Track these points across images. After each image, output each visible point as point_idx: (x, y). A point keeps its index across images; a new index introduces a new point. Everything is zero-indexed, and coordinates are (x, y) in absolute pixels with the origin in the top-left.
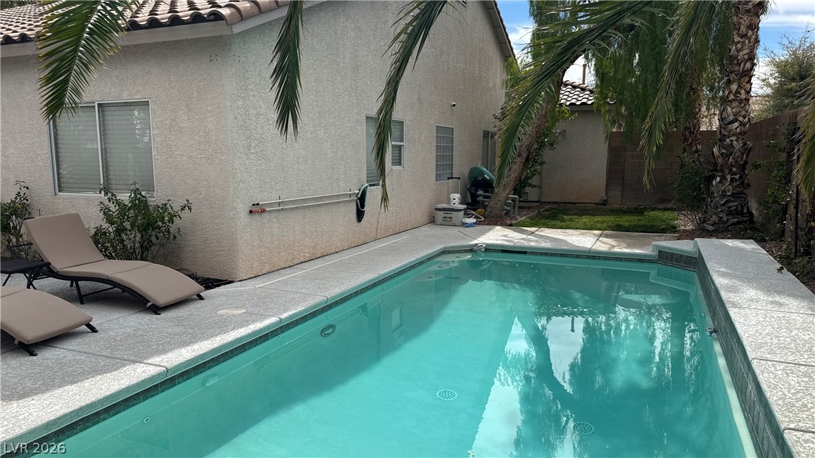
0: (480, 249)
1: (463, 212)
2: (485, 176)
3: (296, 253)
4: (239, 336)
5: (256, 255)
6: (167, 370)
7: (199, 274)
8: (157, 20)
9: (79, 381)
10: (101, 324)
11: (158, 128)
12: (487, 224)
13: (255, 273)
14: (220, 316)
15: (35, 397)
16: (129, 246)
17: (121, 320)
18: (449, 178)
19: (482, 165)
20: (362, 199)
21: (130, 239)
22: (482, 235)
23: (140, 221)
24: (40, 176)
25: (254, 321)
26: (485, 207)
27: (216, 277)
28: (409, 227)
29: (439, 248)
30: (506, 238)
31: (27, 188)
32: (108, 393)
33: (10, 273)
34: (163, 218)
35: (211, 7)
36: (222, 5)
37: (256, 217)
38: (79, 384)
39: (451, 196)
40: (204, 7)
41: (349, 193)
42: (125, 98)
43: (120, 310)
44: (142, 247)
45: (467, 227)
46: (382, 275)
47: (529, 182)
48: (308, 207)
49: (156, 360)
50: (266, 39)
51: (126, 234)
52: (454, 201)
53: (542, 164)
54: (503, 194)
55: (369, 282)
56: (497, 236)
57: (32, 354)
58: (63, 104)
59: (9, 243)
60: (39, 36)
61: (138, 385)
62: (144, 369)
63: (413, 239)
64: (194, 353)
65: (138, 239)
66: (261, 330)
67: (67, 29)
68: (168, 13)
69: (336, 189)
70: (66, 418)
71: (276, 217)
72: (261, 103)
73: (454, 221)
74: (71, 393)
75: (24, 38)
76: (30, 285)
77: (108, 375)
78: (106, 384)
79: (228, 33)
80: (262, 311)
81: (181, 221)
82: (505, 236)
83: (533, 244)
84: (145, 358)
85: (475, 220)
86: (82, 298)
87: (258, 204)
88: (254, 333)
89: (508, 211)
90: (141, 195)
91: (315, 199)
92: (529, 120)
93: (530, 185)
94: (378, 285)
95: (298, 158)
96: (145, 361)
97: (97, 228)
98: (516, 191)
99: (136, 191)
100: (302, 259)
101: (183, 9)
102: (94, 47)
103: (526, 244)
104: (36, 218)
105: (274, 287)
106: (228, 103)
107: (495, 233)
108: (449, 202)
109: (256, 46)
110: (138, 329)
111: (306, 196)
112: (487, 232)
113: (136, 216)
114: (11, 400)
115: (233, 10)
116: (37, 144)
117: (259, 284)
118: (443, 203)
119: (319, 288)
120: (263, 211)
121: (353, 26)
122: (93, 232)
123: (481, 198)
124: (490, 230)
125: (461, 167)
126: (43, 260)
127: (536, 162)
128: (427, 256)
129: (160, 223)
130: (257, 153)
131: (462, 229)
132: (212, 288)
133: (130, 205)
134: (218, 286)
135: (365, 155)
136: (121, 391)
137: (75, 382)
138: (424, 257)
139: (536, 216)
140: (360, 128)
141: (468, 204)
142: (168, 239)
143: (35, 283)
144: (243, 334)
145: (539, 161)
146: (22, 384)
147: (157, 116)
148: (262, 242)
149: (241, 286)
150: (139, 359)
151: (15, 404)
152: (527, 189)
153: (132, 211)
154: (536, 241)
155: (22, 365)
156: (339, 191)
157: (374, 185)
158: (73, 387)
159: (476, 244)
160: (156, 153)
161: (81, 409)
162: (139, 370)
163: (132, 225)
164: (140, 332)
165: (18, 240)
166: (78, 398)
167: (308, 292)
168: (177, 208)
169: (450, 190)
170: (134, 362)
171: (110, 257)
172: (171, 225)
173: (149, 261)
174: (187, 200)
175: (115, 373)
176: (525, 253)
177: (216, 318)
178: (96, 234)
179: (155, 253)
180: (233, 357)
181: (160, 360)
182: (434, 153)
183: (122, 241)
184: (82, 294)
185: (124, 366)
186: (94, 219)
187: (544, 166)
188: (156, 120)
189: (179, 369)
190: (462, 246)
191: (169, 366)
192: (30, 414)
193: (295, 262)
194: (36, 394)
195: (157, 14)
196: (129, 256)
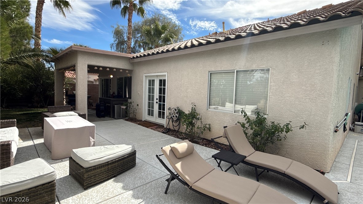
11: (274, 82)
24: (201, 101)
31: (195, 105)
42: (254, 67)
86: (258, 177)
116: (202, 88)
147: (275, 76)
184: (258, 174)
188: (274, 78)
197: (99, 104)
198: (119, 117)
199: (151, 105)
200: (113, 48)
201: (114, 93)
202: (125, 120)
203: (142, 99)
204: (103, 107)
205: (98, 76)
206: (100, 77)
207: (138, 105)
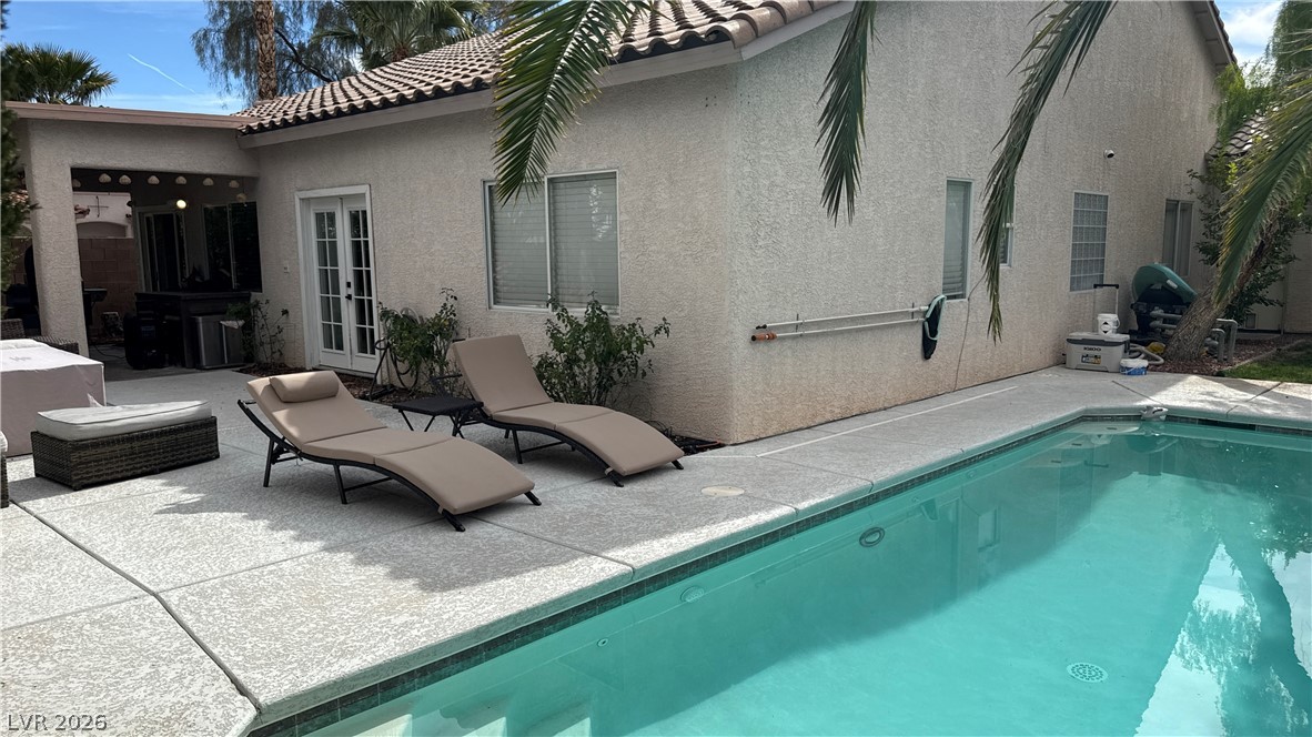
0: (1158, 417)
1: (1122, 347)
2: (1169, 281)
3: (819, 407)
4: (735, 530)
5: (758, 405)
6: (634, 571)
7: (676, 430)
8: (632, 48)
9: (517, 573)
10: (544, 494)
11: (627, 212)
12: (1169, 371)
13: (756, 433)
14: (706, 496)
15: (463, 590)
16: (582, 384)
17: (571, 491)
18: (1095, 286)
19: (1162, 262)
20: (933, 321)
21: (584, 374)
22: (1160, 390)
23: (599, 348)
24: (470, 280)
25: (757, 509)
26: (1166, 339)
27: (699, 437)
28: (1017, 371)
29: (1074, 411)
30: (1211, 399)
31: (456, 298)
32: (555, 595)
33: (434, 415)
34: (630, 344)
35: (710, 22)
36: (727, 16)
37: (761, 346)
38: (518, 577)
39: (1099, 318)
40: (699, 22)
41: (911, 310)
42: (585, 168)
43: (570, 476)
44: (599, 385)
45: (1129, 374)
46: (968, 452)
47: (1260, 294)
48: (842, 332)
49: (618, 553)
50: (790, 65)
51: (579, 367)
52: (1106, 328)
53: (1289, 259)
54: (1207, 315)
55: (943, 461)
56: (1190, 393)
57: (459, 529)
58: (522, 179)
59: (431, 373)
60: (496, 81)
61: (594, 588)
62: (603, 565)
63: (1025, 393)
64: (671, 550)
65: (594, 374)
66: (767, 525)
67: (531, 70)
68: (649, 36)
69: (890, 304)
70: (501, 625)
71: (790, 348)
72: (778, 167)
73: (1103, 363)
74: (507, 589)
75: (479, 85)
76: (456, 431)
77: (555, 569)
78: (552, 582)
79: (734, 59)
80: (769, 495)
81: (654, 350)
82: (1209, 394)
83: (1269, 412)
84: (603, 550)
85: (1145, 363)
86: (520, 455)
87: (765, 327)
88: (757, 528)
89: (1214, 347)
90: (601, 310)
91: (854, 320)
92: (1295, 176)
93: (1262, 300)
94: (960, 468)
95: (830, 253)
96: (604, 554)
97: (541, 356)
98: (1230, 311)
99: (595, 305)
100: (829, 417)
101: (669, 29)
102: (566, 92)
103: (1253, 410)
104: (467, 339)
105: (785, 458)
106: (729, 171)
107: (1188, 387)
108: (1095, 329)
109: (775, 78)
110: (592, 506)
111: (840, 314)
112: (1170, 386)
113: (594, 340)
114: (433, 591)
115: (744, 23)
116: (469, 237)
117: (761, 451)
118: (1083, 331)
119: (858, 465)
120: (772, 338)
121: (932, 32)
122: (536, 362)
123: (1158, 323)
124: (1176, 381)
125: (1121, 264)
126: (473, 399)
127: (1277, 257)
128: (1051, 423)
129: (625, 353)
130: (767, 246)
131: (1119, 378)
132: (693, 453)
133: (585, 325)
134: (703, 450)
135: (942, 247)
136: (572, 594)
137: (513, 575)
138: (1045, 425)
139: (1274, 359)
140: (935, 200)
141: (1131, 333)
142: (635, 375)
143: (463, 429)
144: (740, 528)
145: (1281, 255)
146: (446, 569)
147: (627, 194)
148: (768, 385)
149: (735, 453)
150: (595, 551)
151: (438, 597)
152: (1255, 308)
153: (587, 334)
154: (1275, 407)
155: (446, 543)
156: (895, 308)
157: (955, 297)
158: (509, 580)
159: (1149, 408)
160: (622, 249)
161: (521, 614)
162: (595, 566)
163: (588, 353)
164: (596, 511)
165: (442, 370)
166: (516, 598)
167: (839, 470)
168: (649, 330)
169: (1098, 307)
170: (589, 553)
171: (557, 399)
172: (639, 355)
173: (608, 407)
174: (664, 319)
175: (564, 567)
176: (1251, 427)
177: (701, 500)
178: (540, 364)
179: (616, 395)
180: (725, 562)
181: (624, 554)
182: (1069, 241)
183: (574, 376)
184: (521, 449)
185: (575, 557)
186: (538, 345)
187: (1294, 265)
188: (626, 199)
189: (650, 572)
190: (1121, 410)
191: (637, 565)
192: (456, 614)
193: (818, 421)
194: (464, 586)
195: (632, 41)
196: (581, 398)
197: (135, 315)
198: (218, 364)
199: (331, 310)
200: (208, 53)
201: (196, 272)
202: (241, 371)
203: (299, 286)
204: (153, 328)
205: (129, 204)
206: (138, 209)
207: (285, 312)
